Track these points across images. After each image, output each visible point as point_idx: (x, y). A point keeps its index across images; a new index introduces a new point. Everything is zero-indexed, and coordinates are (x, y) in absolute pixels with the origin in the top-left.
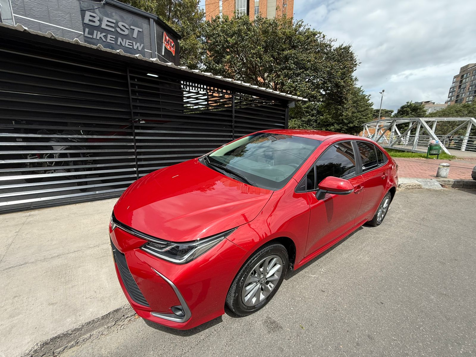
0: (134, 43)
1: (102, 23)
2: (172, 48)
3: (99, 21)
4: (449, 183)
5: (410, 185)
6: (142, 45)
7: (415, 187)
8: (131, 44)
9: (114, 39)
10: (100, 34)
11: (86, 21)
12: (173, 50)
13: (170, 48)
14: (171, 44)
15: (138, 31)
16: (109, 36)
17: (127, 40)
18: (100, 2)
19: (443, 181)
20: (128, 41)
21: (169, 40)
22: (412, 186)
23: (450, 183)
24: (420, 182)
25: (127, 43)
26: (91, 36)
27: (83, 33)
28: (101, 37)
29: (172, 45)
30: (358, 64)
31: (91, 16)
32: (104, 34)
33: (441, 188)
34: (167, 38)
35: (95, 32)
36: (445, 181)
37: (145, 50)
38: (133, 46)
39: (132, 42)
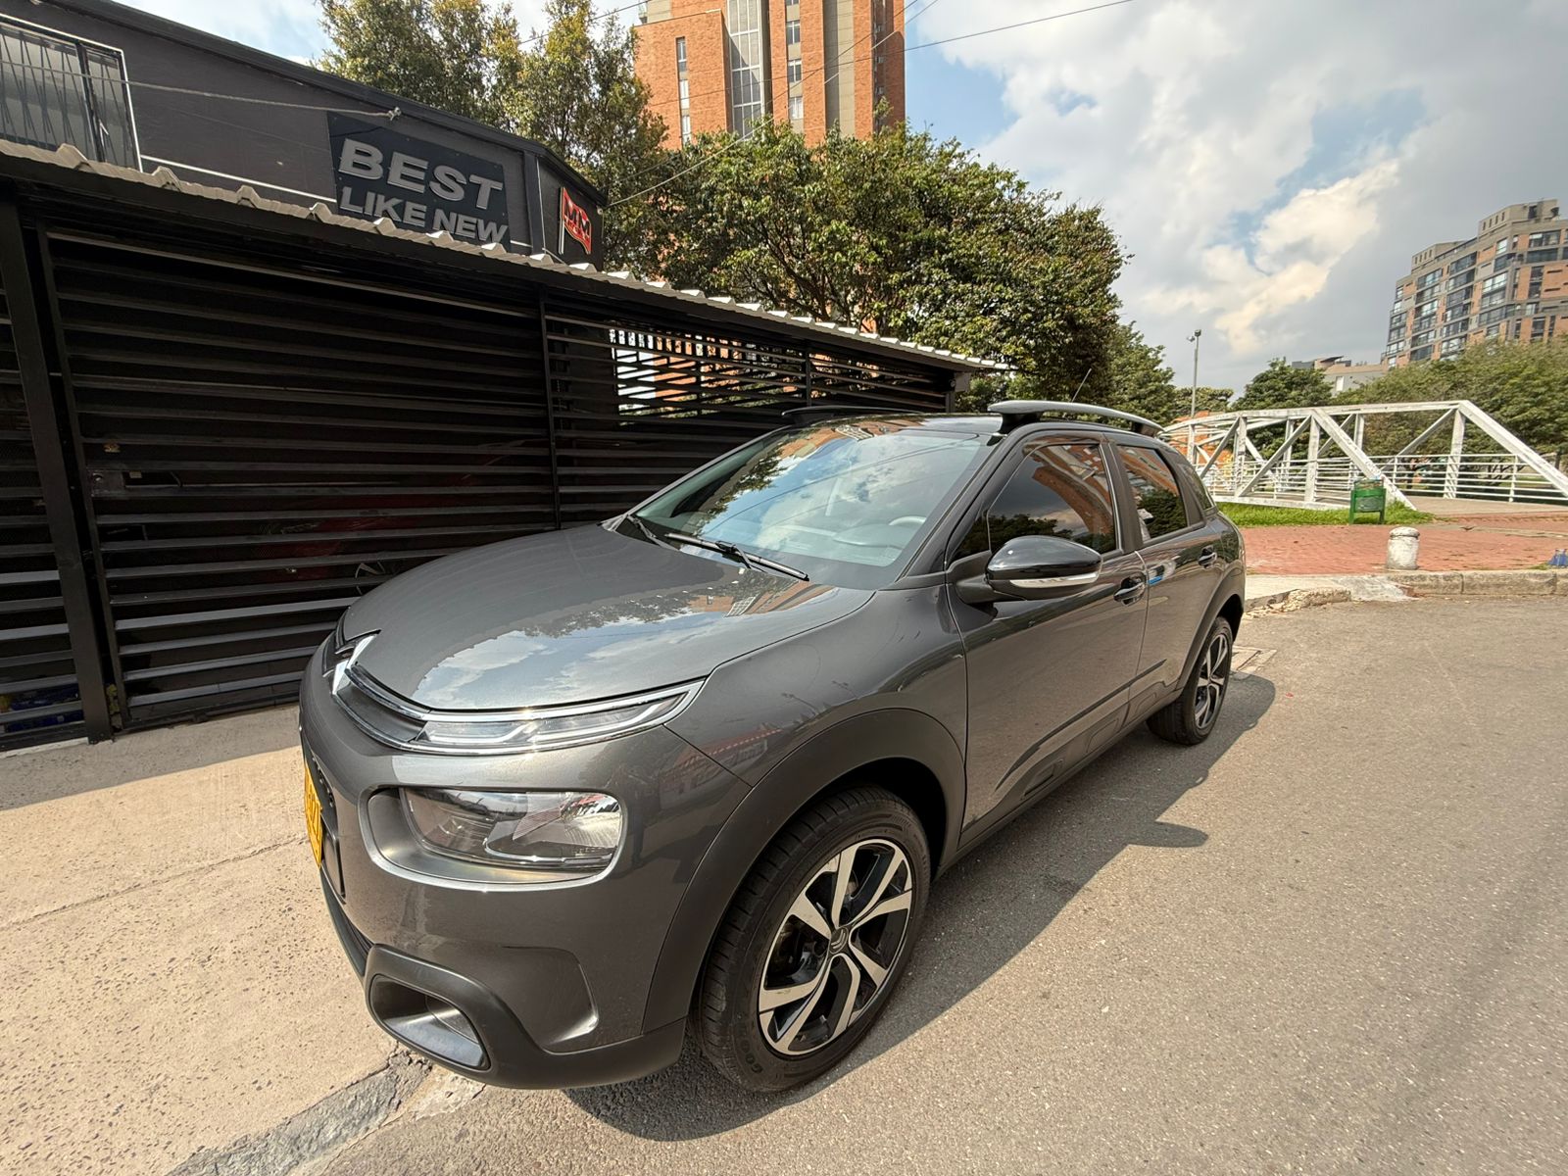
0: (481, 223)
1: (389, 170)
2: (584, 231)
3: (380, 164)
4: (1422, 583)
5: (1318, 594)
6: (504, 228)
7: (1331, 598)
8: (473, 227)
9: (423, 216)
10: (386, 201)
11: (346, 167)
12: (585, 238)
13: (579, 232)
14: (581, 222)
15: (492, 189)
16: (410, 206)
17: (460, 216)
18: (386, 112)
19: (1406, 577)
20: (462, 218)
21: (575, 211)
22: (1324, 596)
23: (1426, 583)
24: (1342, 583)
26: (359, 210)
27: (335, 201)
28: (386, 211)
29: (584, 223)
30: (1124, 259)
31: (358, 152)
32: (395, 201)
33: (1402, 597)
34: (571, 204)
35: (371, 196)
36: (1411, 578)
37: (512, 242)
38: (477, 231)
39: (474, 220)
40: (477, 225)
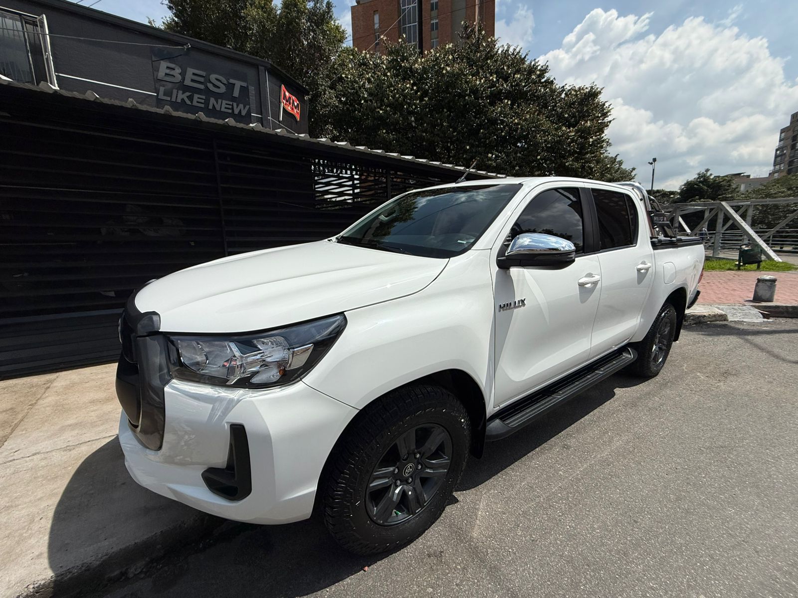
0: (235, 105)
1: (185, 78)
2: (296, 109)
3: (180, 74)
4: (776, 310)
5: (705, 316)
6: (248, 107)
7: (714, 319)
8: (230, 107)
9: (203, 101)
10: (183, 94)
11: (161, 76)
12: (296, 112)
13: (292, 109)
14: (293, 103)
15: (241, 86)
16: (196, 96)
17: (223, 101)
18: (183, 46)
19: (765, 307)
21: (290, 98)
22: (709, 318)
24: (722, 309)
25: (224, 106)
26: (169, 99)
27: (156, 94)
28: (183, 99)
29: (296, 104)
31: (168, 68)
32: (188, 94)
33: (761, 319)
34: (287, 94)
35: (175, 91)
36: (769, 307)
37: (252, 114)
38: (233, 109)
39: (231, 103)
40: (232, 105)
